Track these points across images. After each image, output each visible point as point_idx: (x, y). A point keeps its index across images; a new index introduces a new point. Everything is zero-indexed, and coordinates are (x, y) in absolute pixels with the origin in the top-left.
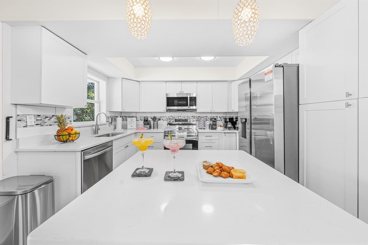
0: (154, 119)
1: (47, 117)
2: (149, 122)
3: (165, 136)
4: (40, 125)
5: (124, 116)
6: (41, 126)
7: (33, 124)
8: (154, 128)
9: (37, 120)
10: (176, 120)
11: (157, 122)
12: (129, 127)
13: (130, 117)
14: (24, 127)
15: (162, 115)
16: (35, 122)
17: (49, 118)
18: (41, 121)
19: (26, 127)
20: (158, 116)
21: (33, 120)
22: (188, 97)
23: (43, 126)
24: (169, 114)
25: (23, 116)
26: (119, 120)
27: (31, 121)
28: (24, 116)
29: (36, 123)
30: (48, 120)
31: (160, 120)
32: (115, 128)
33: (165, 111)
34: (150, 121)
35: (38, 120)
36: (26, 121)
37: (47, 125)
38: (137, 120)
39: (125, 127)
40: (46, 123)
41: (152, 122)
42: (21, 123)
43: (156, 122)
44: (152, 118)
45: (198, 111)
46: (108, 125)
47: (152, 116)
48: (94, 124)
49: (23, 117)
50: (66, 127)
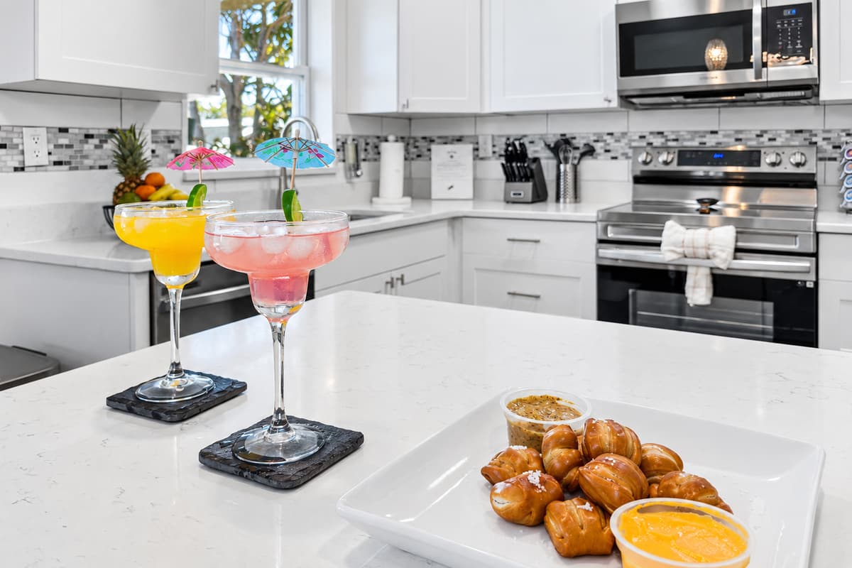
0: (561, 147)
1: (91, 136)
2: (534, 166)
3: (601, 241)
4: (67, 167)
5: (424, 138)
6: (71, 169)
7: (44, 160)
8: (558, 199)
9: (57, 146)
10: (686, 156)
11: (575, 167)
12: (438, 189)
13: (446, 141)
14: (16, 169)
15: (603, 126)
16: (50, 154)
17: (96, 141)
18: (70, 152)
19: (23, 169)
20: (582, 132)
21: (44, 148)
22: (750, 12)
23: (76, 168)
24: (642, 123)
25: (12, 131)
26: (393, 154)
27: (37, 149)
28: (15, 129)
29: (54, 158)
30: (96, 147)
31: (590, 151)
32: (376, 192)
33: (615, 103)
34: (536, 160)
35: (61, 146)
36: (20, 147)
37: (91, 168)
38: (476, 157)
39: (416, 189)
40: (86, 157)
41: (548, 166)
42: (7, 155)
43: (569, 167)
44: (552, 145)
45: (825, 95)
46: (341, 178)
47: (554, 130)
48: (274, 171)
49: (10, 136)
50: (143, 177)
